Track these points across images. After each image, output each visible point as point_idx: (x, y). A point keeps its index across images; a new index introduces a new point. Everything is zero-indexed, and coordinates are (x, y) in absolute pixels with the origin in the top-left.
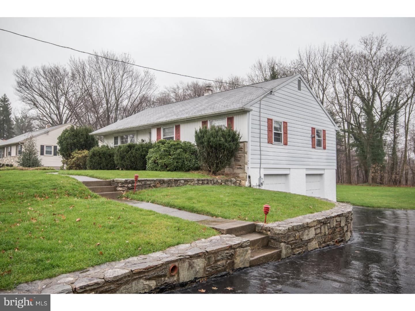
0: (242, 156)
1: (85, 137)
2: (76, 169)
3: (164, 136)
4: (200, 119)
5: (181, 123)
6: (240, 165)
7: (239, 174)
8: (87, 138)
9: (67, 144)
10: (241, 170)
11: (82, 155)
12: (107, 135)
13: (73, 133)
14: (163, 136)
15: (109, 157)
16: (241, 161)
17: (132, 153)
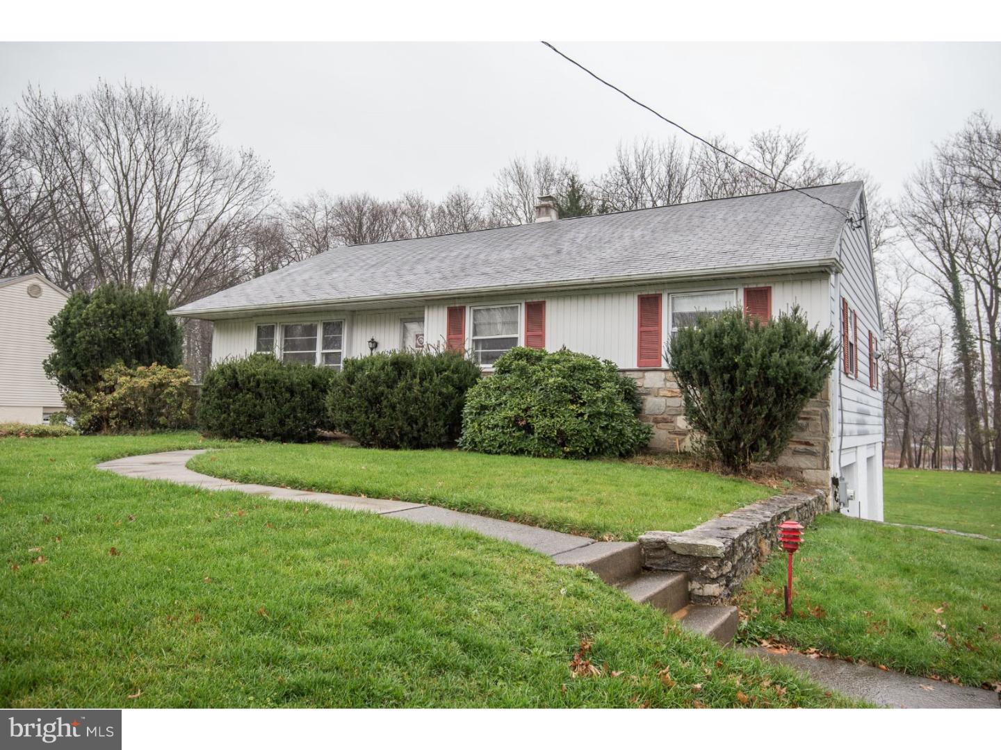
0: (816, 413)
1: (152, 321)
2: (119, 430)
3: (475, 333)
4: (634, 289)
5: (551, 298)
6: (807, 443)
7: (801, 470)
8: (157, 324)
9: (89, 342)
10: (813, 458)
11: (148, 380)
12: (227, 321)
13: (113, 306)
14: (473, 336)
15: (288, 395)
16: (811, 429)
17: (410, 388)
